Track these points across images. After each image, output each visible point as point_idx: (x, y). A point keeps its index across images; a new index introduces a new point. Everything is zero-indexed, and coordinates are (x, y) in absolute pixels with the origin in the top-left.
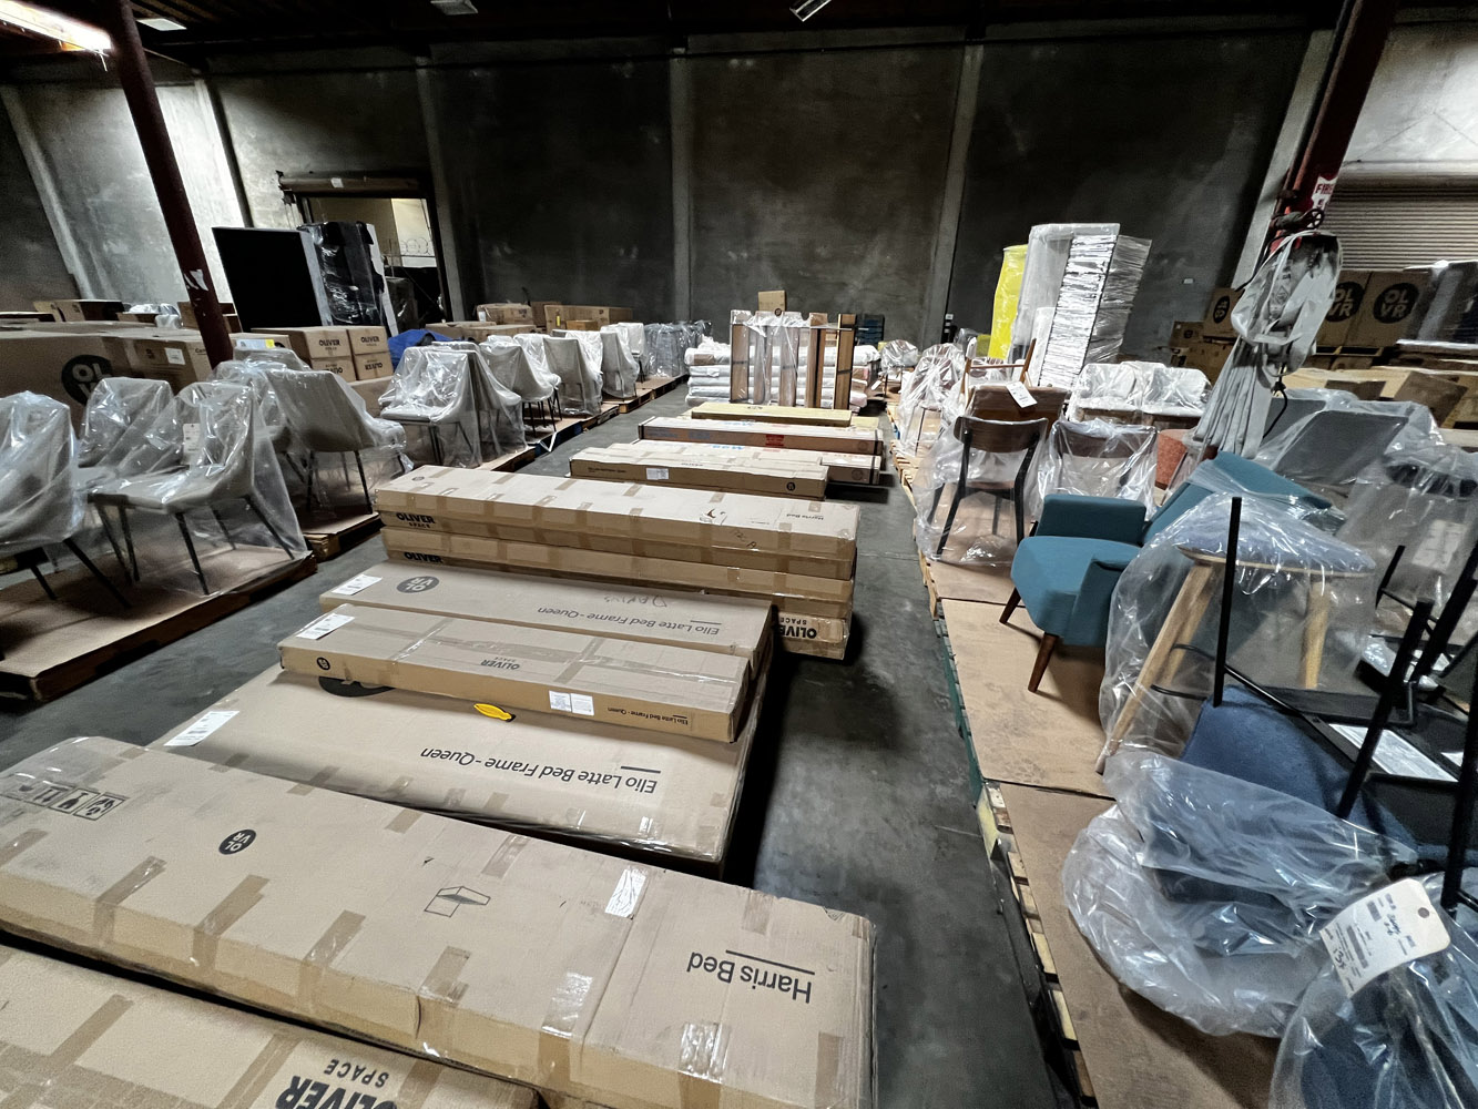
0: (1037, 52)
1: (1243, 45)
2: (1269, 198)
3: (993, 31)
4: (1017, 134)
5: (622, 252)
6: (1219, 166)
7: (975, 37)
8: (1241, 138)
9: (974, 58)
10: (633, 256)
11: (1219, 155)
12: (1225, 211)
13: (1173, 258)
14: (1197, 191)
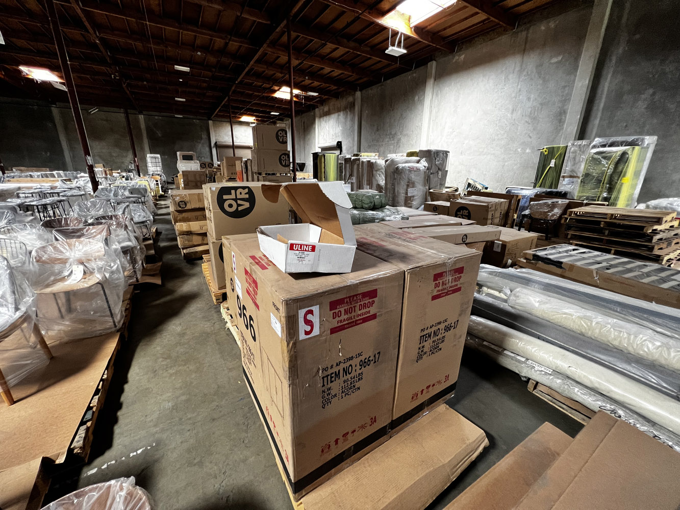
0: (156, 117)
1: (198, 121)
2: (213, 147)
3: (144, 113)
4: (157, 132)
5: (44, 153)
6: (202, 141)
7: (141, 113)
8: (204, 136)
9: (141, 117)
10: (48, 154)
11: (201, 139)
12: (207, 149)
13: (201, 157)
14: (200, 145)
